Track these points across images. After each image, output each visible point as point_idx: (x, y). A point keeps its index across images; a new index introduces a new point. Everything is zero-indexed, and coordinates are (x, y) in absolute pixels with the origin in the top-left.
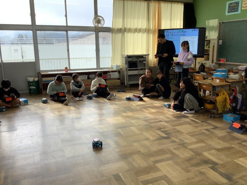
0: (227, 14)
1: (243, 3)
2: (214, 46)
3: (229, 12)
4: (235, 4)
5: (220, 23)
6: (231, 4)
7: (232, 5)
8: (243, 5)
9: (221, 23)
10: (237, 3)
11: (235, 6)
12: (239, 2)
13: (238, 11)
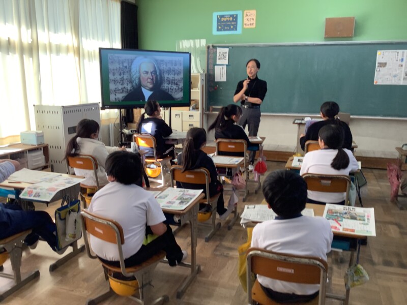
0: (215, 32)
1: (245, 18)
2: (203, 86)
3: (218, 30)
4: (229, 17)
5: (208, 47)
6: (222, 16)
8: (245, 21)
10: (235, 18)
11: (230, 21)
12: (237, 15)
13: (236, 30)
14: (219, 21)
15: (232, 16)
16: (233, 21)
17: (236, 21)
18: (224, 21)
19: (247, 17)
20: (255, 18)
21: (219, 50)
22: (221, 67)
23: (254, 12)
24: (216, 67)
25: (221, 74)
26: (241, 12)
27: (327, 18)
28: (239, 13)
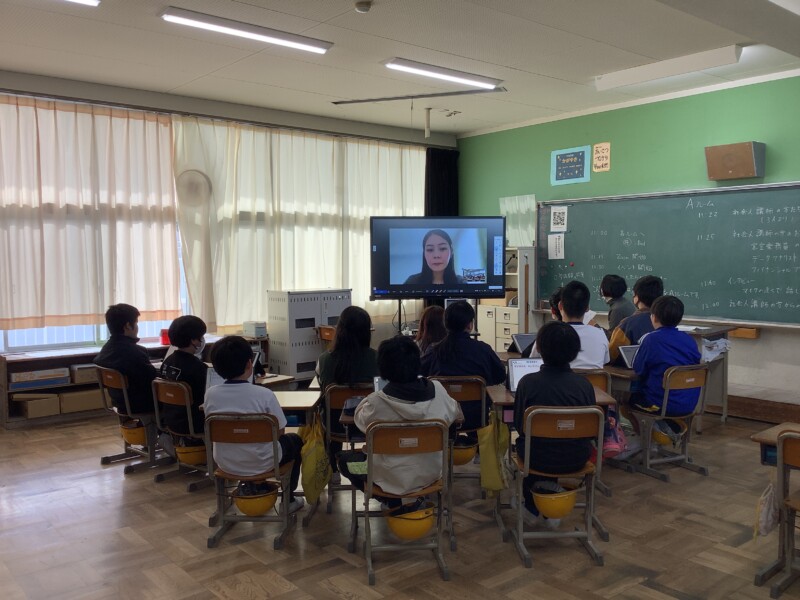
0: (554, 182)
1: (595, 156)
2: (527, 267)
3: (558, 178)
4: (573, 157)
5: (539, 206)
6: (564, 156)
7: (568, 161)
8: (596, 162)
9: (542, 207)
10: (580, 156)
11: (573, 163)
12: (583, 152)
13: (582, 176)
14: (559, 163)
15: (576, 154)
16: (578, 163)
17: (583, 163)
18: (566, 164)
19: (598, 155)
20: (608, 154)
21: (554, 209)
22: (557, 236)
23: (607, 145)
24: (550, 236)
25: (556, 248)
26: (589, 147)
27: (706, 148)
28: (586, 149)
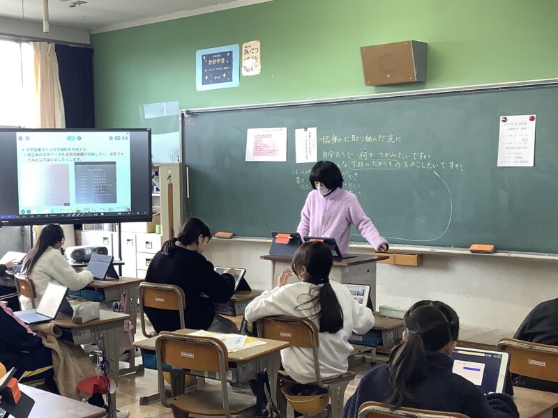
0: (200, 87)
1: (244, 57)
3: (204, 82)
4: (220, 58)
6: (209, 57)
7: (214, 62)
8: (245, 64)
10: (228, 57)
11: (221, 65)
12: (231, 52)
13: (231, 80)
14: (205, 65)
15: (223, 55)
17: (230, 64)
18: (212, 66)
19: (247, 55)
20: (258, 55)
23: (256, 44)
26: (237, 46)
27: (362, 48)
28: (234, 48)
